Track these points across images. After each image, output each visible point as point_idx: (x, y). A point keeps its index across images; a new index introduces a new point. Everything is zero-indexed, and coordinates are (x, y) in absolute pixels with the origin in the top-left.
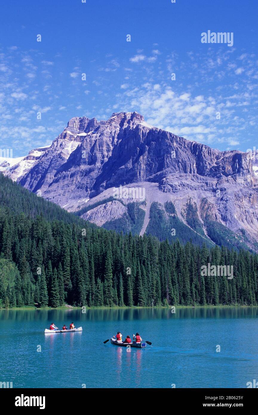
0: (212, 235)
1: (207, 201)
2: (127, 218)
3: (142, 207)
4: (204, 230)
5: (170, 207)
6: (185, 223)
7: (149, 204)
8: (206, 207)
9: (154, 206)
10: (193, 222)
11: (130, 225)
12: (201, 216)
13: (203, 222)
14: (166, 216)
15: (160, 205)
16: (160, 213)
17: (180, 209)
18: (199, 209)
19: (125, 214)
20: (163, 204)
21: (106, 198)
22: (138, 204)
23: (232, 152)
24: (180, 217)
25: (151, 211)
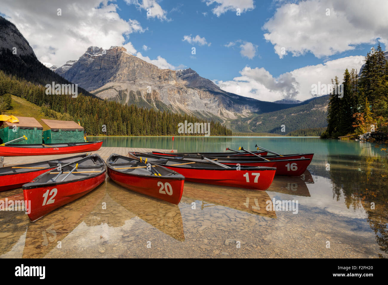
0: (158, 106)
1: (155, 91)
2: (118, 97)
3: (125, 92)
4: (154, 104)
5: (139, 93)
6: (145, 100)
7: (129, 91)
8: (155, 94)
9: (131, 92)
10: (149, 101)
11: (120, 100)
12: (153, 98)
13: (154, 101)
14: (137, 97)
15: (134, 92)
16: (134, 95)
17: (143, 93)
18: (152, 95)
19: (117, 95)
20: (135, 91)
21: (108, 87)
22: (123, 91)
23: (167, 69)
24: (143, 98)
25: (130, 94)
